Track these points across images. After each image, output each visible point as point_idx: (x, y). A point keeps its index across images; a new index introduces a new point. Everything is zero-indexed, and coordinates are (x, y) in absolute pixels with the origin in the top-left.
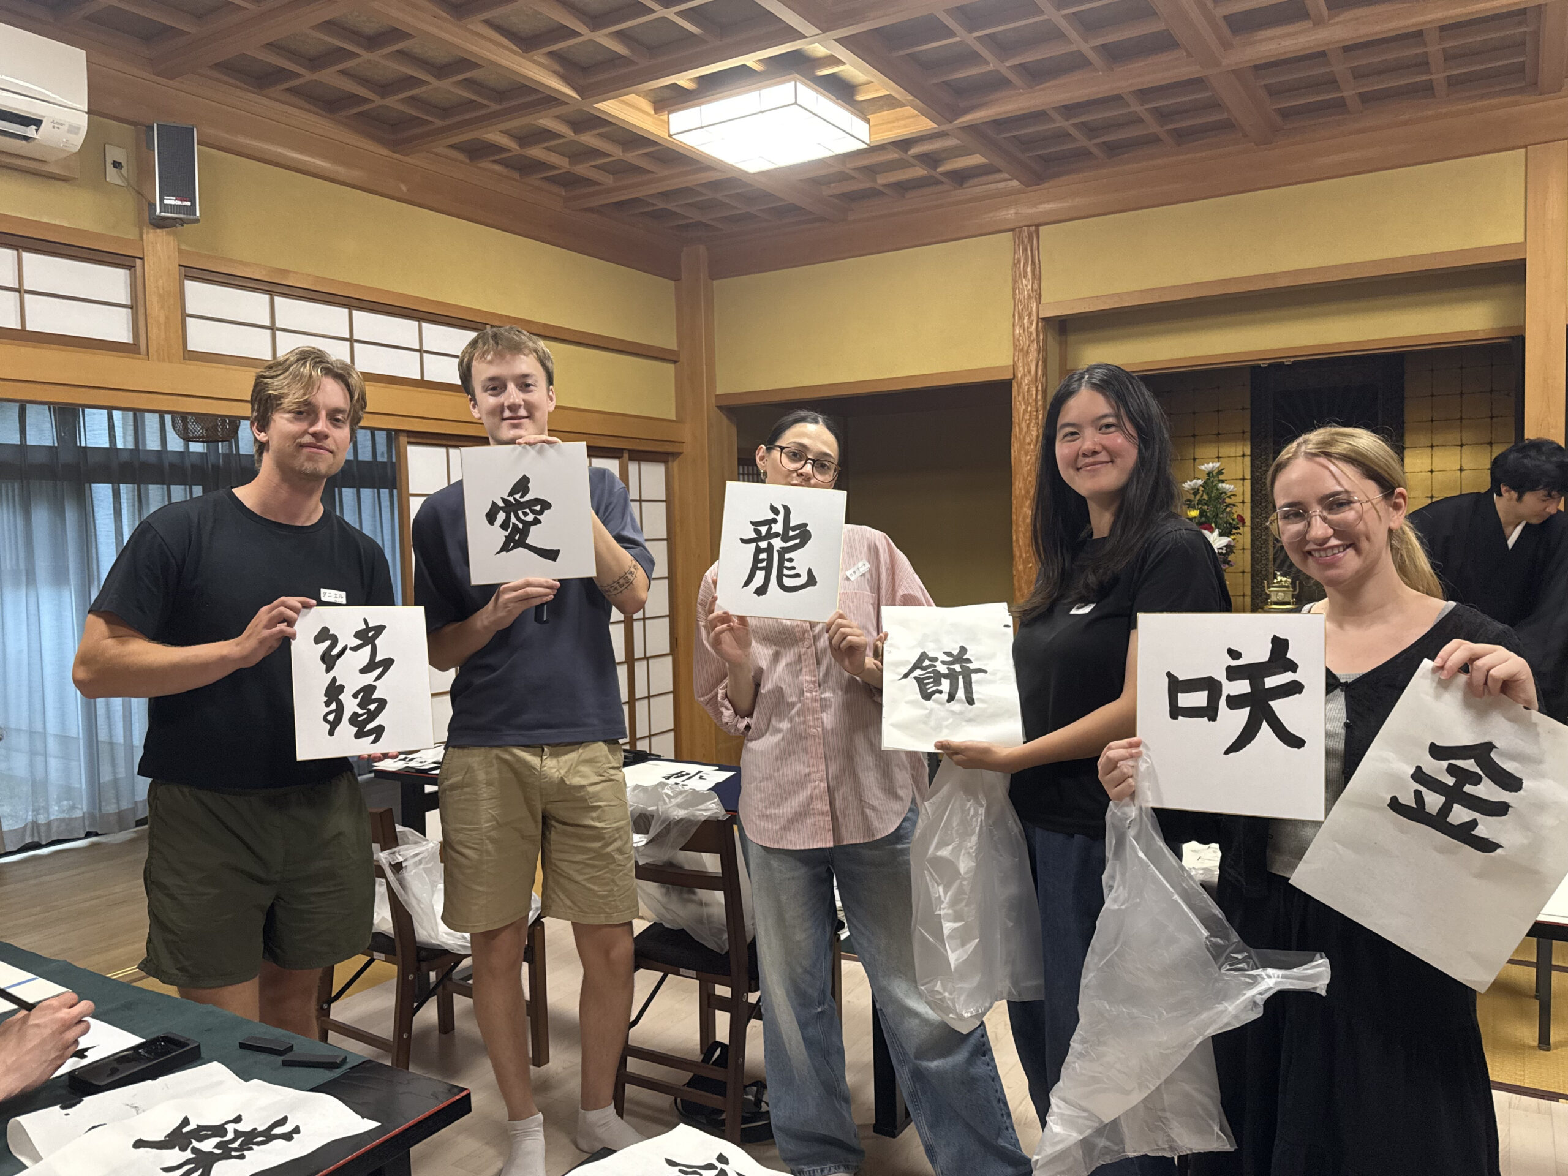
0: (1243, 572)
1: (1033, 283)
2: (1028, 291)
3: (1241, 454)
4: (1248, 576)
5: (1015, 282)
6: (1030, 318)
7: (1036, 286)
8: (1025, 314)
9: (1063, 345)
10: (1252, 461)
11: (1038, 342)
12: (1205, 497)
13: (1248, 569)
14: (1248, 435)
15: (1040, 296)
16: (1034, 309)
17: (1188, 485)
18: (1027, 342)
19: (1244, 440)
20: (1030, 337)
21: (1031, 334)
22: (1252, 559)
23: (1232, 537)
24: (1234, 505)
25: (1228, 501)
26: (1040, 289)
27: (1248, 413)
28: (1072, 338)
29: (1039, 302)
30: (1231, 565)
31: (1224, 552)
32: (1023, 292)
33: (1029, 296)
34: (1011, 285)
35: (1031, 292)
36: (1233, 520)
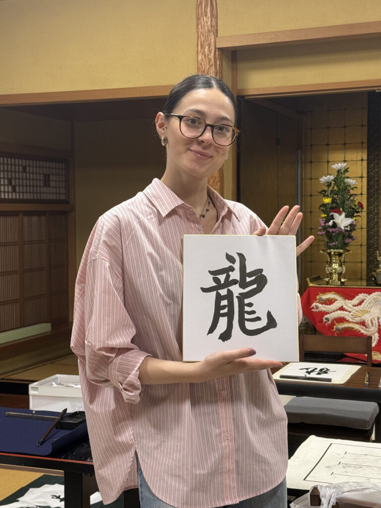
0: (361, 245)
1: (211, 21)
2: (208, 26)
3: (360, 159)
4: (365, 248)
5: (198, 19)
6: (209, 47)
7: (214, 24)
8: (206, 44)
9: (234, 70)
10: (368, 164)
11: (216, 66)
12: (336, 188)
13: (365, 243)
14: (365, 145)
15: (217, 31)
16: (213, 41)
17: (323, 179)
18: (208, 67)
19: (362, 148)
20: (209, 62)
21: (210, 60)
22: (368, 235)
23: (354, 218)
24: (356, 195)
25: (352, 192)
26: (217, 25)
27: (365, 129)
28: (241, 66)
29: (216, 35)
30: (354, 239)
31: (349, 229)
32: (204, 28)
33: (209, 31)
34: (195, 22)
35: (210, 27)
36: (355, 206)
